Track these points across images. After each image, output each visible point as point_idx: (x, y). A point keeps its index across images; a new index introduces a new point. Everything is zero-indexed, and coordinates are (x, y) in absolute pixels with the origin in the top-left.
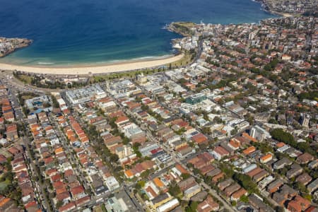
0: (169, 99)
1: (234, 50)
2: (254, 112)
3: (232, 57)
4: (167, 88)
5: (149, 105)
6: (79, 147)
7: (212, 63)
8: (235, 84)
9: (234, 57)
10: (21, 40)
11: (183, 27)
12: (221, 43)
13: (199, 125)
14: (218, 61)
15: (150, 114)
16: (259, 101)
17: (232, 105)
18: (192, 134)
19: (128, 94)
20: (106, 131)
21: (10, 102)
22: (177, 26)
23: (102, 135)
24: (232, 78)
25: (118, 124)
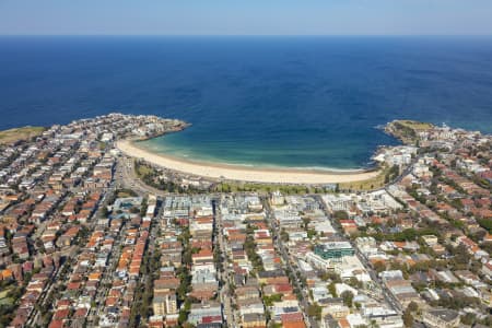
0: (297, 239)
1: (469, 179)
2: (432, 303)
3: (461, 191)
4: (307, 221)
5: (259, 242)
6: (121, 279)
7: (414, 195)
8: (432, 241)
9: (466, 192)
10: (176, 122)
11: (409, 129)
12: (453, 164)
13: (312, 298)
14: (428, 193)
15: (249, 257)
16: (462, 284)
17: (396, 278)
18: (287, 310)
19: (243, 217)
20: (172, 265)
21: (101, 197)
22: (399, 127)
23: (162, 270)
24: (432, 228)
25: (194, 259)
